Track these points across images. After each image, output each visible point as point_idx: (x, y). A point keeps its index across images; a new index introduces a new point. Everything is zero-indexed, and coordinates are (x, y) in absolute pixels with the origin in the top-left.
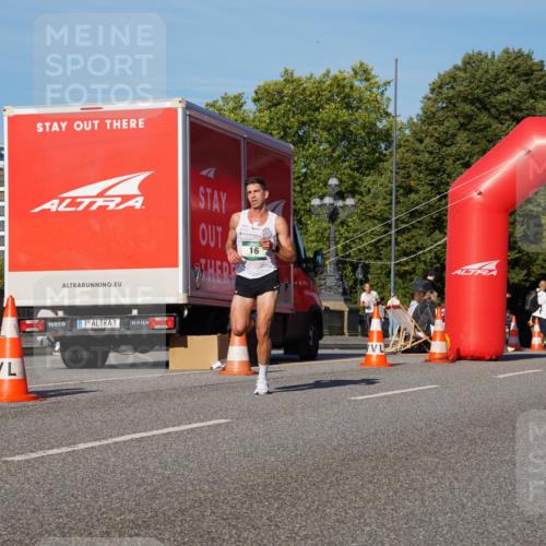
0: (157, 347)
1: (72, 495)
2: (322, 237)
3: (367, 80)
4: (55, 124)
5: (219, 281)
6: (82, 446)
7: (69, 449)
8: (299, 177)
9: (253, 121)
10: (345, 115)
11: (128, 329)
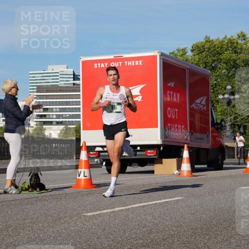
0: (149, 164)
1: (114, 231)
2: (224, 113)
3: (244, 39)
4: (102, 64)
5: (176, 134)
6: (117, 209)
7: (112, 210)
8: (212, 86)
9: (191, 60)
10: (234, 56)
11: (136, 156)
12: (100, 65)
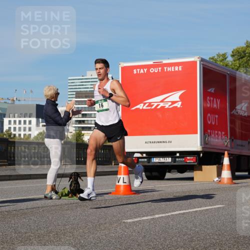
0: (188, 171)
1: (155, 239)
4: (142, 70)
5: (217, 140)
6: (157, 216)
7: (152, 217)
9: (232, 65)
11: (175, 162)
12: (140, 71)
